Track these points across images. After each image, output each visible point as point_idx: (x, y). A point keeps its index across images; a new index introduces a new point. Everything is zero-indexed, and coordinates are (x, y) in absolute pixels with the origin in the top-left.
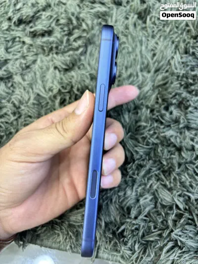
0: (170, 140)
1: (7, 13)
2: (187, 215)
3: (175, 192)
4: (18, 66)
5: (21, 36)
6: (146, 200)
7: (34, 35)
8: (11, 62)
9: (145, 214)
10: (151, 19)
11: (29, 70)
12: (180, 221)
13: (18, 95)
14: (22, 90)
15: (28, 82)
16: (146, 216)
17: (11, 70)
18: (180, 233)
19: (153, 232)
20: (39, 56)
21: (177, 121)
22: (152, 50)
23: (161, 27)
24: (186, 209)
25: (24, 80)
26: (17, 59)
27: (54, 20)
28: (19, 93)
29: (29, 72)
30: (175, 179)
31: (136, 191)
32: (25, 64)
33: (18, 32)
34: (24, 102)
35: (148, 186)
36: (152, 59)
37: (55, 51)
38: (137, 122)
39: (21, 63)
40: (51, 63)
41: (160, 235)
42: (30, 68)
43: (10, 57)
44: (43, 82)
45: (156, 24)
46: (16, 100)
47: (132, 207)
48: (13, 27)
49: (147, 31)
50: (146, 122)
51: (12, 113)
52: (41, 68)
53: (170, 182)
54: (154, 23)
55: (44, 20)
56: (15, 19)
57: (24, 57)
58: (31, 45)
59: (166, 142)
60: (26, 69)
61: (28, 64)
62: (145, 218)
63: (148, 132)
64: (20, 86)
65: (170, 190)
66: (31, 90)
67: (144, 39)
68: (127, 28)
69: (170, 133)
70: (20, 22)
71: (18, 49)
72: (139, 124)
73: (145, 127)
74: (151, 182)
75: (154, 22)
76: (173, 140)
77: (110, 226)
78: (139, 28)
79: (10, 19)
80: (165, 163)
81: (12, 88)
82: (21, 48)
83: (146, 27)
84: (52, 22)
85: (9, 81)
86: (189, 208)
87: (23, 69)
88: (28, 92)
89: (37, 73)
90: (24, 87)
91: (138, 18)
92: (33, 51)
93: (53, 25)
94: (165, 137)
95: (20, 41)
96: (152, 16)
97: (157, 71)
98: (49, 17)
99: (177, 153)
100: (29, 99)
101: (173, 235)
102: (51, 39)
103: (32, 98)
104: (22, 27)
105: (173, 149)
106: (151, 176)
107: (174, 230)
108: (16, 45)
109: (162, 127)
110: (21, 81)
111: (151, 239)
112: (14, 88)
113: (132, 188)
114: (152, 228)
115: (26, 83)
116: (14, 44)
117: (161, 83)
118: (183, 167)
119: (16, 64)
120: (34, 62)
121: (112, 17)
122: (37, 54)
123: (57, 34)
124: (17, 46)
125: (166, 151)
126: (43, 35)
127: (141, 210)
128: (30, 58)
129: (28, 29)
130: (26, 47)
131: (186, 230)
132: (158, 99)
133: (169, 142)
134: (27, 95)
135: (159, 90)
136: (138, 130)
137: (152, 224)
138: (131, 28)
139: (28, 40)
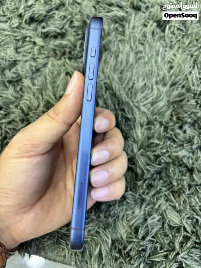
0: (182, 161)
1: (17, 9)
2: (194, 238)
3: (184, 214)
4: (28, 68)
5: (32, 36)
6: (154, 220)
7: (46, 36)
8: (21, 64)
9: (152, 235)
10: (170, 29)
11: (39, 74)
12: (186, 244)
13: (27, 100)
14: (31, 96)
15: (37, 88)
16: (153, 237)
17: (21, 73)
18: (186, 257)
19: (159, 253)
20: (50, 59)
21: (190, 141)
22: (169, 62)
23: (180, 38)
24: (193, 232)
25: (34, 85)
26: (26, 61)
27: (68, 20)
28: (27, 98)
29: (39, 76)
30: (185, 201)
31: (145, 210)
32: (35, 67)
33: (28, 31)
34: (33, 108)
35: (157, 206)
36: (169, 72)
37: (67, 55)
38: (149, 138)
39: (31, 66)
40: (63, 69)
41: (166, 257)
42: (41, 72)
43: (20, 58)
44: (53, 88)
45: (175, 34)
46: (24, 106)
47: (140, 227)
48: (23, 25)
49: (165, 40)
50: (159, 140)
51: (20, 120)
52: (52, 73)
53: (180, 204)
54: (173, 33)
55: (57, 20)
56: (26, 17)
57: (34, 59)
58: (43, 47)
59: (178, 162)
60: (36, 73)
61: (38, 68)
62: (152, 239)
63: (160, 150)
64: (29, 90)
65: (179, 212)
66: (40, 96)
67: (161, 49)
68: (145, 36)
69: (183, 153)
70: (32, 20)
71: (28, 50)
72: (151, 141)
73: (157, 145)
74: (160, 202)
75: (174, 31)
76: (185, 161)
77: (117, 244)
78: (157, 36)
79: (20, 16)
80: (175, 183)
81: (20, 92)
82: (32, 48)
83: (164, 36)
84: (66, 23)
85: (18, 85)
86: (197, 231)
87: (33, 73)
88: (37, 98)
89: (48, 77)
90: (33, 92)
91: (157, 26)
92: (44, 54)
93: (67, 26)
94: (177, 157)
95: (30, 41)
96: (172, 25)
97: (173, 85)
98: (63, 17)
99: (188, 175)
100: (38, 106)
101: (179, 257)
102: (64, 42)
103: (42, 105)
104: (33, 25)
105: (184, 170)
106: (161, 196)
107: (180, 253)
108: (26, 46)
109: (175, 146)
110: (30, 85)
111: (157, 260)
112: (23, 92)
113: (141, 207)
114: (159, 248)
115: (35, 88)
116: (24, 44)
117: (177, 99)
118: (193, 189)
119: (26, 67)
120: (45, 65)
121: (129, 23)
122: (48, 57)
123: (71, 38)
124: (28, 47)
125: (177, 171)
126: (55, 37)
127: (148, 230)
128: (41, 61)
129: (40, 29)
130: (36, 48)
131: (193, 253)
132: (172, 115)
133: (181, 163)
134: (36, 101)
135: (174, 106)
136: (150, 147)
137: (158, 246)
138: (149, 36)
139: (39, 41)
